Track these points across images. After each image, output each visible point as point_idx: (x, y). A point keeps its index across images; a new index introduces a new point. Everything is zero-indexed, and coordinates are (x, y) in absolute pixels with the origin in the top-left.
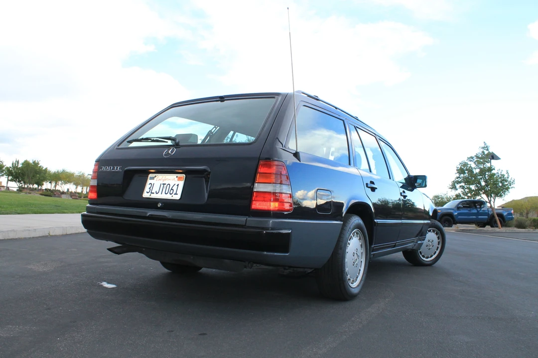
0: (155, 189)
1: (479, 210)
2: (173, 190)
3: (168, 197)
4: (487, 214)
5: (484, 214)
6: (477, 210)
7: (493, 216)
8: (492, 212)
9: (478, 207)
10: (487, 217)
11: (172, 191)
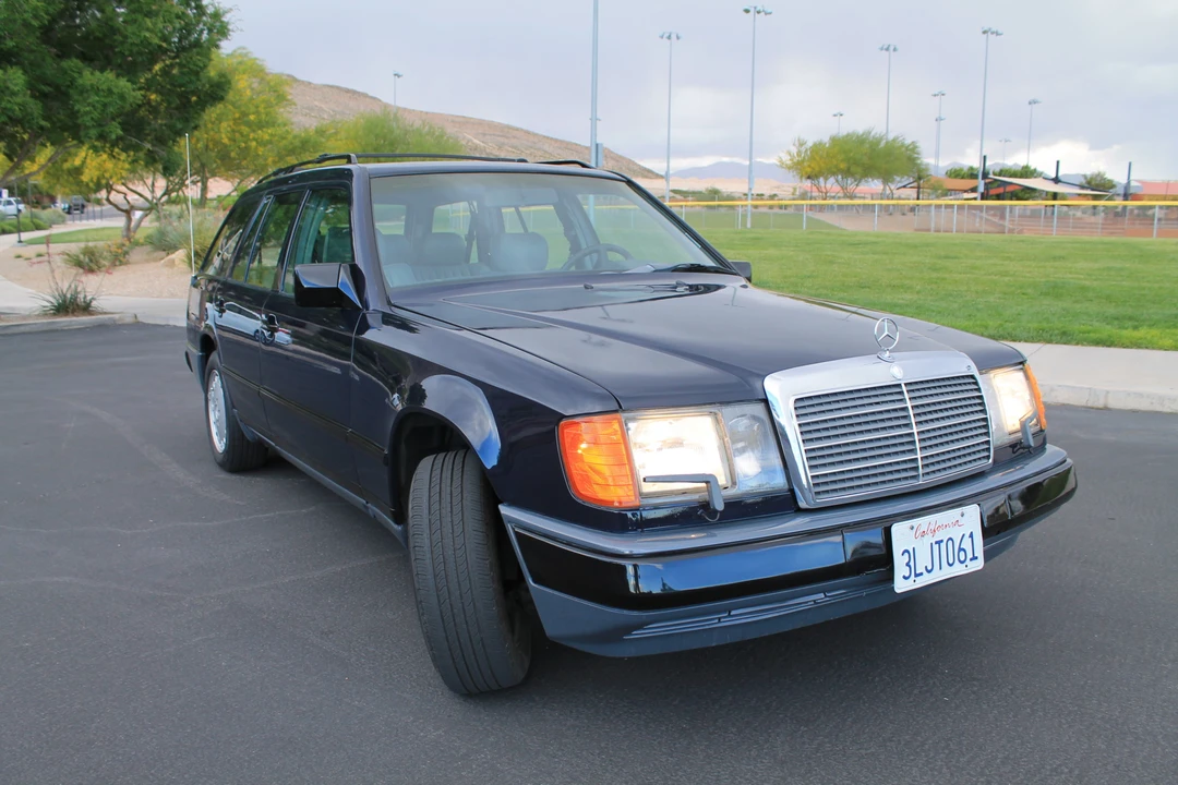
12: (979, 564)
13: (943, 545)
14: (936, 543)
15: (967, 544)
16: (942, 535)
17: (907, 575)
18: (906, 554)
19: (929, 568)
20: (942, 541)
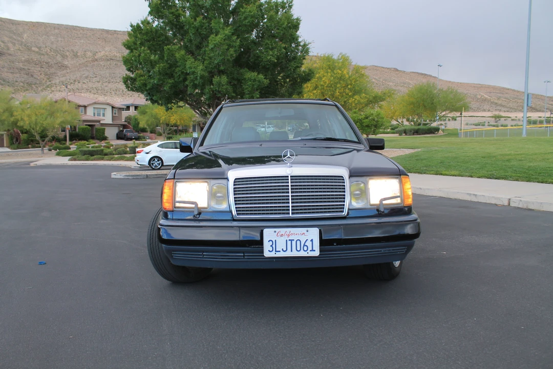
12: (317, 253)
13: (294, 243)
14: (289, 240)
15: (309, 244)
16: (295, 238)
17: (271, 250)
18: (271, 242)
19: (285, 250)
20: (293, 240)
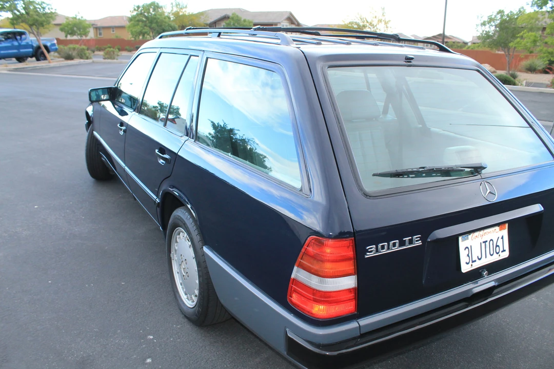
0: (476, 253)
1: (20, 42)
2: (498, 246)
3: (496, 258)
4: (32, 47)
5: (27, 46)
6: (19, 43)
7: (39, 48)
8: (37, 43)
9: (18, 37)
10: (31, 50)
11: (498, 248)
